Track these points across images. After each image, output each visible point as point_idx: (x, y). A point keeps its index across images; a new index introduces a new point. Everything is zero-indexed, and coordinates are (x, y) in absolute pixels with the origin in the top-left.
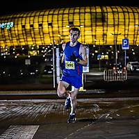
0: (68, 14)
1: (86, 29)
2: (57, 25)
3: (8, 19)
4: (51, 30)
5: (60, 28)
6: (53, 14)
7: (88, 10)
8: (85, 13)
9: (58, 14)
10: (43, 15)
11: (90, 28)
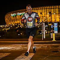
0: (49, 9)
1: (57, 15)
2: (44, 14)
3: (23, 11)
4: (41, 16)
5: (46, 15)
6: (42, 9)
7: (57, 7)
8: (56, 8)
9: (44, 9)
10: (38, 9)
11: (58, 15)
